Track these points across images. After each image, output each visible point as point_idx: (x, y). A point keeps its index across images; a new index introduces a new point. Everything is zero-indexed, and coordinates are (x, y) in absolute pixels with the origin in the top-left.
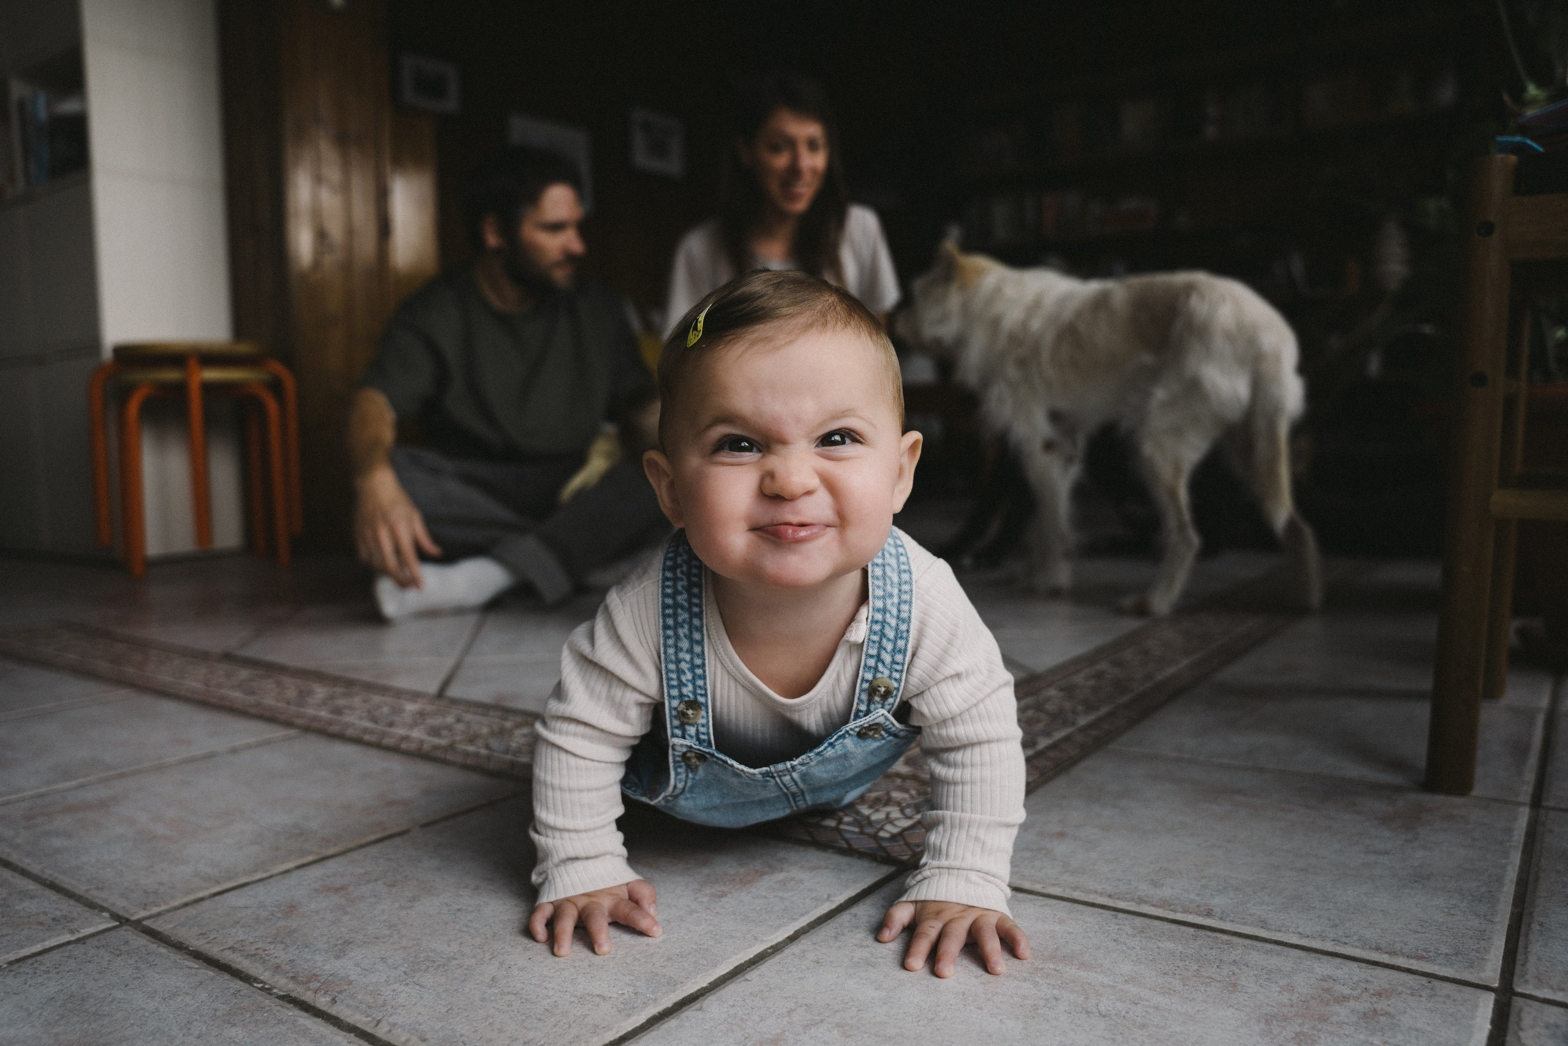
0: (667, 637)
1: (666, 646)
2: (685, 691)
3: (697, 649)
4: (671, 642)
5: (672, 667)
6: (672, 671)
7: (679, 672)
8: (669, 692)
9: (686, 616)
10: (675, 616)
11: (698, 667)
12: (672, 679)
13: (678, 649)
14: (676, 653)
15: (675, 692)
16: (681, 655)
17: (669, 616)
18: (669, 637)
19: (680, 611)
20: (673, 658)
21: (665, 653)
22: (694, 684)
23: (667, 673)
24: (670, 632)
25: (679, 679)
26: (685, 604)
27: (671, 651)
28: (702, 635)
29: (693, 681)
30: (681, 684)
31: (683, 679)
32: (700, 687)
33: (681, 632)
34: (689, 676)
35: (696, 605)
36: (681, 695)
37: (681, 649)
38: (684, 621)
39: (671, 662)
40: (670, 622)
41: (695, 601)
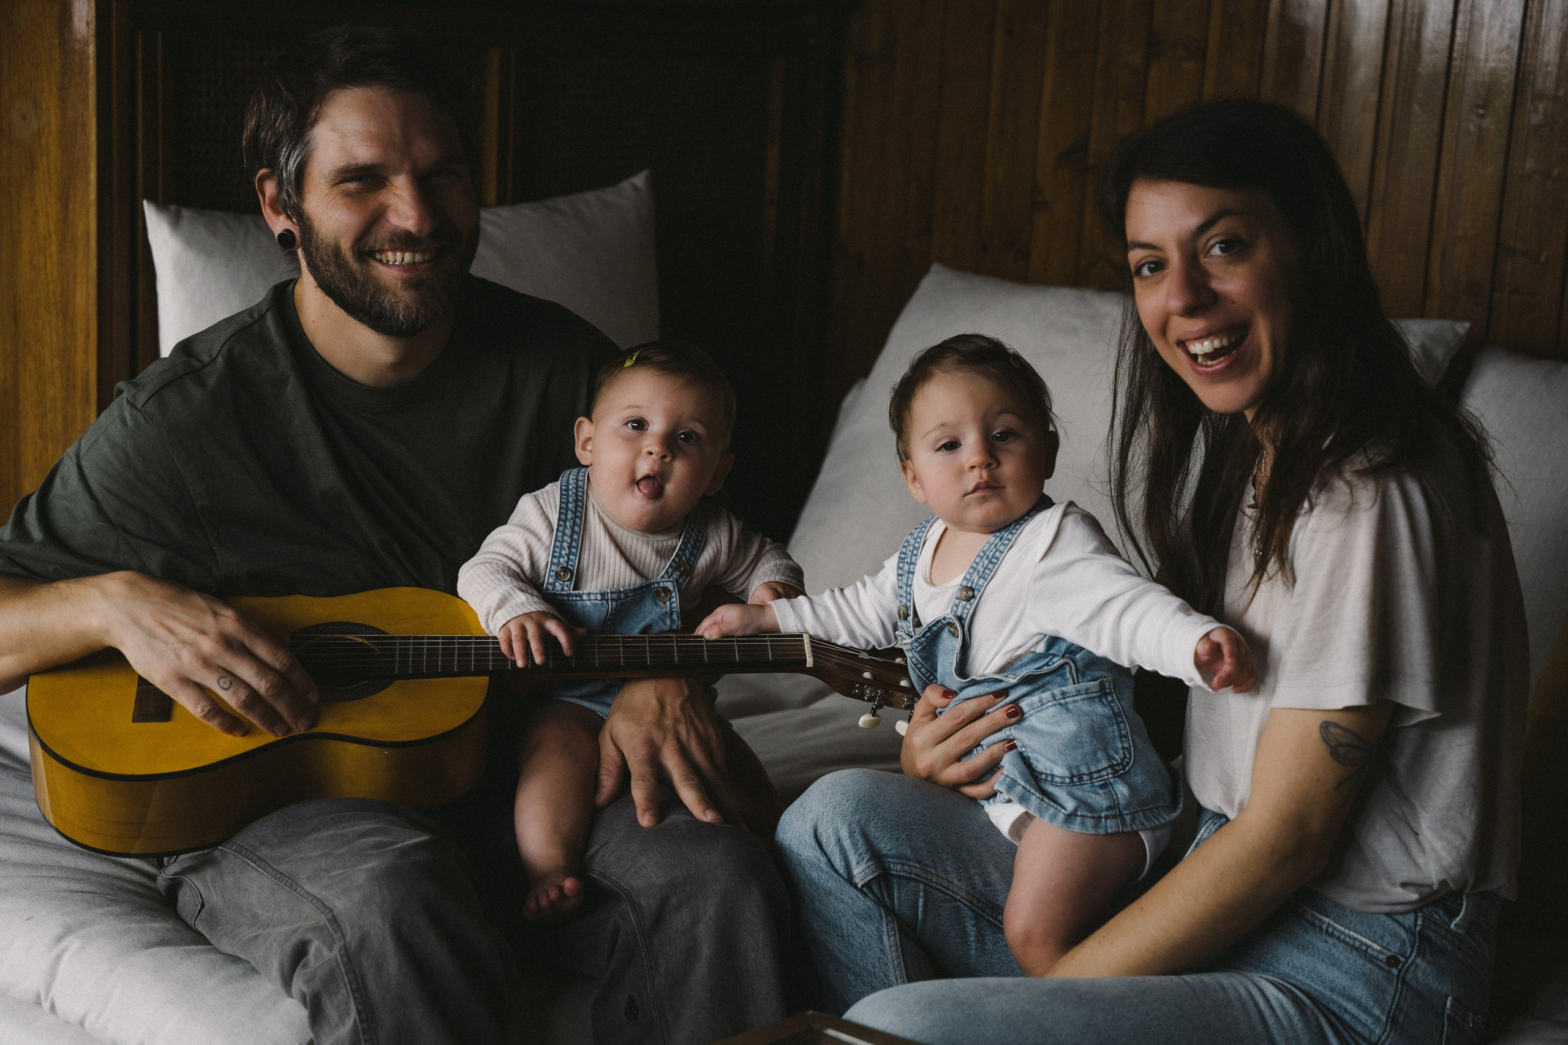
0: (559, 525)
1: (557, 529)
2: (562, 560)
3: (575, 537)
4: (561, 529)
5: (558, 544)
6: (557, 547)
7: (562, 548)
8: (552, 560)
9: (572, 515)
10: (566, 515)
11: (574, 547)
12: (556, 552)
13: (564, 534)
14: (563, 537)
15: (555, 561)
16: (565, 538)
17: (563, 513)
18: (561, 526)
19: (569, 512)
20: (560, 539)
21: (556, 535)
22: (568, 558)
23: (554, 548)
24: (561, 523)
25: (560, 553)
26: (573, 509)
27: (559, 534)
28: (580, 530)
29: (568, 555)
30: (561, 556)
31: (563, 552)
32: (572, 560)
33: (568, 524)
34: (567, 551)
35: (579, 512)
36: (559, 563)
37: (566, 535)
38: (571, 518)
39: (559, 542)
40: (563, 517)
41: (579, 509)
